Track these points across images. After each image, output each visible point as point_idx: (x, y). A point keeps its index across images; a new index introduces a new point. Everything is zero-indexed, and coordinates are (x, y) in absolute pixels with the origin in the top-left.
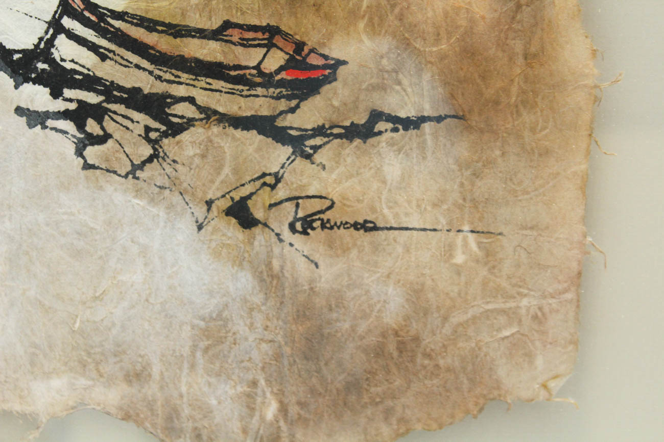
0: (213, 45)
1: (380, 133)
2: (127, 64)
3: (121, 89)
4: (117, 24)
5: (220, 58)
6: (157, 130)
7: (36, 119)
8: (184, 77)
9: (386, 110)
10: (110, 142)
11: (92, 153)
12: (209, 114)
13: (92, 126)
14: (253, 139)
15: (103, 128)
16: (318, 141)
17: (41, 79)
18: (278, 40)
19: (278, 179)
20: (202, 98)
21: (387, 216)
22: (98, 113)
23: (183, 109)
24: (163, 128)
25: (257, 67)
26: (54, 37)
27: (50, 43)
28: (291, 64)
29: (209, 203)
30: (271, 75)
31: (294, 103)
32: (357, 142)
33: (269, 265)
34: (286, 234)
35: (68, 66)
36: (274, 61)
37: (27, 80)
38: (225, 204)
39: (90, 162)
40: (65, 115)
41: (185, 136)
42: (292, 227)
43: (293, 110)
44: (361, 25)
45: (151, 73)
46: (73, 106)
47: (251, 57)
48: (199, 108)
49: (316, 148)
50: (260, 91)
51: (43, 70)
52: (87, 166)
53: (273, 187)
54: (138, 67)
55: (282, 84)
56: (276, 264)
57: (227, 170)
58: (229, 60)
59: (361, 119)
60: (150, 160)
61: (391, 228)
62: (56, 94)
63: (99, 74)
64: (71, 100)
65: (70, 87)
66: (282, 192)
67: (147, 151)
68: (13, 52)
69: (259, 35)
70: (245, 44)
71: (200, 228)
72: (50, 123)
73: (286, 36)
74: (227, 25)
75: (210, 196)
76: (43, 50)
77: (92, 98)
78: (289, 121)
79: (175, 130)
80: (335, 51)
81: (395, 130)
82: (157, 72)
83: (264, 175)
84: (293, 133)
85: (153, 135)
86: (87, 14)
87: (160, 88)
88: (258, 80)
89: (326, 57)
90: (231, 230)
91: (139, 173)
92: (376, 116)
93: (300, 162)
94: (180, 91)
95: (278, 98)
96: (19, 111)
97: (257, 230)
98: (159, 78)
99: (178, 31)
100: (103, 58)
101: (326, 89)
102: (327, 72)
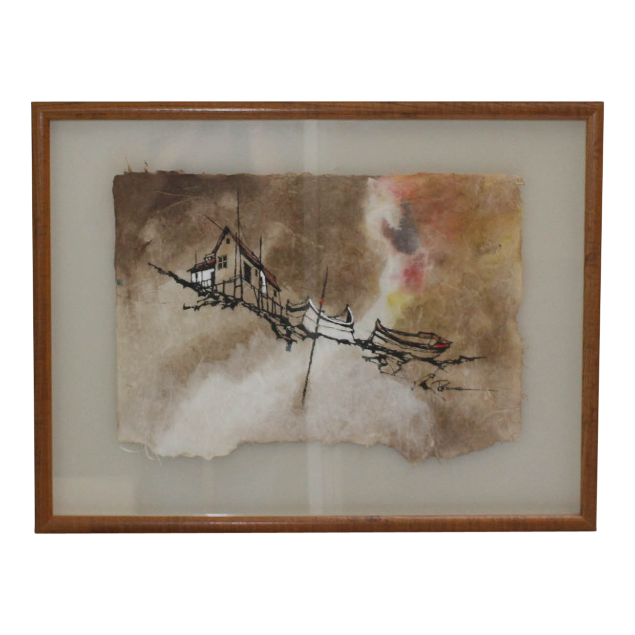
0: (417, 338)
1: (462, 362)
2: (393, 344)
3: (391, 351)
4: (390, 333)
5: (417, 342)
6: (400, 362)
7: (368, 359)
8: (409, 347)
9: (464, 355)
10: (388, 366)
11: (383, 368)
12: (415, 357)
13: (383, 361)
14: (427, 365)
15: (386, 361)
16: (444, 365)
17: (369, 348)
18: (434, 337)
19: (434, 375)
20: (413, 353)
21: (464, 386)
22: (385, 357)
23: (408, 356)
24: (402, 361)
25: (428, 344)
26: (373, 336)
27: (372, 338)
28: (438, 343)
29: (415, 383)
30: (432, 346)
31: (438, 354)
32: (456, 365)
33: (432, 401)
34: (437, 392)
35: (377, 344)
36: (433, 342)
37: (366, 348)
38: (419, 383)
39: (382, 371)
40: (376, 358)
41: (409, 364)
42: (438, 389)
43: (438, 356)
44: (457, 332)
45: (399, 346)
46: (378, 355)
47: (427, 341)
48: (413, 356)
49: (444, 366)
50: (429, 350)
51: (370, 346)
52: (382, 372)
53: (432, 378)
54: (396, 344)
55: (436, 349)
56: (434, 400)
57: (420, 373)
58: (421, 342)
59: (457, 358)
60: (399, 370)
61: (467, 389)
62: (373, 352)
63: (385, 346)
64: (377, 354)
65: (377, 350)
66: (435, 379)
67: (398, 368)
68: (362, 341)
69: (429, 335)
70: (425, 338)
71: (412, 389)
72: (372, 360)
73: (436, 335)
74: (420, 333)
75: (416, 380)
76: (370, 341)
77: (383, 353)
78: (437, 359)
79: (405, 362)
80: (450, 340)
81: (467, 361)
82: (401, 346)
83: (430, 374)
84: (438, 362)
85: (400, 363)
86: (382, 330)
87: (402, 350)
88: (428, 347)
89: (447, 341)
90: (421, 391)
91: (396, 374)
92: (462, 357)
93: (440, 371)
94: (407, 351)
95: (434, 352)
96: (363, 357)
97: (428, 390)
98: (402, 347)
99: (407, 335)
100: (386, 342)
101: (447, 350)
102: (448, 345)
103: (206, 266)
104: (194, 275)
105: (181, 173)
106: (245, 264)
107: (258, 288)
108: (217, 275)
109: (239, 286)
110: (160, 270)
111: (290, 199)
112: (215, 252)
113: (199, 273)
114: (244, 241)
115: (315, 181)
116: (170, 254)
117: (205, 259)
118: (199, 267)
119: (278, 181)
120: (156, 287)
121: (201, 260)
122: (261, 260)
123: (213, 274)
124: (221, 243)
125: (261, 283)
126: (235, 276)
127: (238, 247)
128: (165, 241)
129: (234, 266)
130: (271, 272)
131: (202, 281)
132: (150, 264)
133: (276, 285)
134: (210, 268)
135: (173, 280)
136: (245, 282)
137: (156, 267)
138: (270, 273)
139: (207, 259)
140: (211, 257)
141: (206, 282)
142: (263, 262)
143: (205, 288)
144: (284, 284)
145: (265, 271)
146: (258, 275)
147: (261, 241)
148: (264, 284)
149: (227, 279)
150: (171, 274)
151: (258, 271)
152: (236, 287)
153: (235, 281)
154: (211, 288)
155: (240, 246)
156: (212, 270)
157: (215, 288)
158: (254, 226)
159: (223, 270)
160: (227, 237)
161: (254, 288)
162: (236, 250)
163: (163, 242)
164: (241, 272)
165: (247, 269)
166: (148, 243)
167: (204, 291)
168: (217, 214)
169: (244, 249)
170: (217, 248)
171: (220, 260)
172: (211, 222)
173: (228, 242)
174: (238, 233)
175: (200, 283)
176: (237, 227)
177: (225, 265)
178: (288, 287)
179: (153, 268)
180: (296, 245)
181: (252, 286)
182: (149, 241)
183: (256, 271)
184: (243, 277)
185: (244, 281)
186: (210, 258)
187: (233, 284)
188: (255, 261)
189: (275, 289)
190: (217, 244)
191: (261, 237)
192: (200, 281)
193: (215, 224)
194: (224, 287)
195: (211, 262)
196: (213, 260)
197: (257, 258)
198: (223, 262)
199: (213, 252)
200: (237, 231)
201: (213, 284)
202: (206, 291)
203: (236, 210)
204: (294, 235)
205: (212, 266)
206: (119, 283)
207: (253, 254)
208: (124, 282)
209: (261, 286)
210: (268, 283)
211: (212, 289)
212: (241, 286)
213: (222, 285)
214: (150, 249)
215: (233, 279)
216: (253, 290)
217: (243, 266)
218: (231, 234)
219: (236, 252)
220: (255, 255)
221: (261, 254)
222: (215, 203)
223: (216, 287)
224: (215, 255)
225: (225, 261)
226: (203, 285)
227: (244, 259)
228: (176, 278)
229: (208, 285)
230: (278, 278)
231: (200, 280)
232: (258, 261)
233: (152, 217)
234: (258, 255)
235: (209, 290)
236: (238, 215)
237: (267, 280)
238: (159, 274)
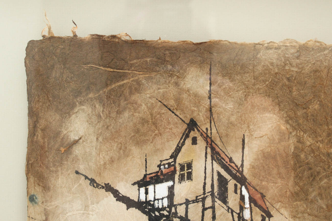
103: (162, 177)
104: (143, 190)
105: (128, 38)
106: (219, 174)
107: (238, 212)
108: (176, 191)
109: (209, 208)
110: (92, 181)
111: (288, 79)
112: (174, 156)
113: (151, 188)
114: (218, 142)
115: (326, 52)
116: (107, 158)
117: (159, 166)
118: (151, 178)
119: (271, 51)
120: (86, 207)
121: (153, 168)
122: (243, 170)
123: (171, 189)
124: (183, 144)
125: (242, 204)
126: (204, 193)
127: (209, 150)
128: (100, 139)
129: (203, 178)
130: (257, 188)
131: (155, 200)
132: (77, 173)
133: (264, 207)
134: (167, 181)
135: (111, 196)
136: (218, 203)
137: (86, 178)
138: (256, 190)
139: (162, 167)
140: (169, 164)
141: (160, 201)
142: (246, 172)
143: (159, 210)
144: (278, 205)
145: (248, 186)
146: (239, 191)
147: (243, 141)
148: (247, 205)
149: (191, 197)
150: (108, 188)
151: (239, 186)
152: (204, 209)
153: (204, 199)
154: (168, 209)
155: (213, 149)
156: (170, 183)
157: (173, 210)
158: (233, 119)
159: (186, 184)
160: (192, 134)
161: (232, 211)
162: (206, 153)
163: (97, 139)
164: (212, 186)
165: (223, 182)
166: (76, 142)
167: (157, 214)
168: (178, 101)
169: (218, 153)
170: (178, 150)
171: (182, 168)
172: (170, 112)
173: (194, 141)
174: (209, 129)
175: (152, 203)
176: (208, 121)
177: (190, 177)
178: (282, 211)
179: (83, 178)
180: (295, 148)
181: (229, 208)
182: (77, 138)
183: (236, 185)
184: (216, 194)
185: (216, 200)
186: (167, 166)
187: (200, 204)
188: (234, 172)
189: (264, 214)
190: (178, 146)
191: (244, 135)
192: (153, 199)
193: (175, 115)
194: (187, 209)
195: (167, 171)
196: (172, 168)
197: (237, 166)
198: (185, 172)
199: (171, 157)
200: (208, 126)
201: (171, 204)
202: (160, 214)
203: (207, 95)
204: (294, 134)
205: (170, 177)
206: (32, 199)
207: (231, 160)
208: (39, 198)
209: (242, 208)
210: (252, 205)
211: (169, 212)
212: (213, 207)
213: (184, 206)
214: (77, 150)
215: (202, 196)
216: (230, 214)
217: (216, 177)
218: (198, 131)
219: (206, 158)
220: (234, 163)
221: (243, 161)
222: (177, 84)
223: (176, 209)
224: (175, 161)
225: (190, 170)
226: (156, 206)
227: (217, 167)
228: (116, 193)
229: (163, 205)
230: (268, 197)
231: (151, 197)
232: (238, 171)
233: (81, 103)
234: (239, 164)
235: (165, 213)
236: (211, 102)
237: (252, 200)
238: (91, 188)
